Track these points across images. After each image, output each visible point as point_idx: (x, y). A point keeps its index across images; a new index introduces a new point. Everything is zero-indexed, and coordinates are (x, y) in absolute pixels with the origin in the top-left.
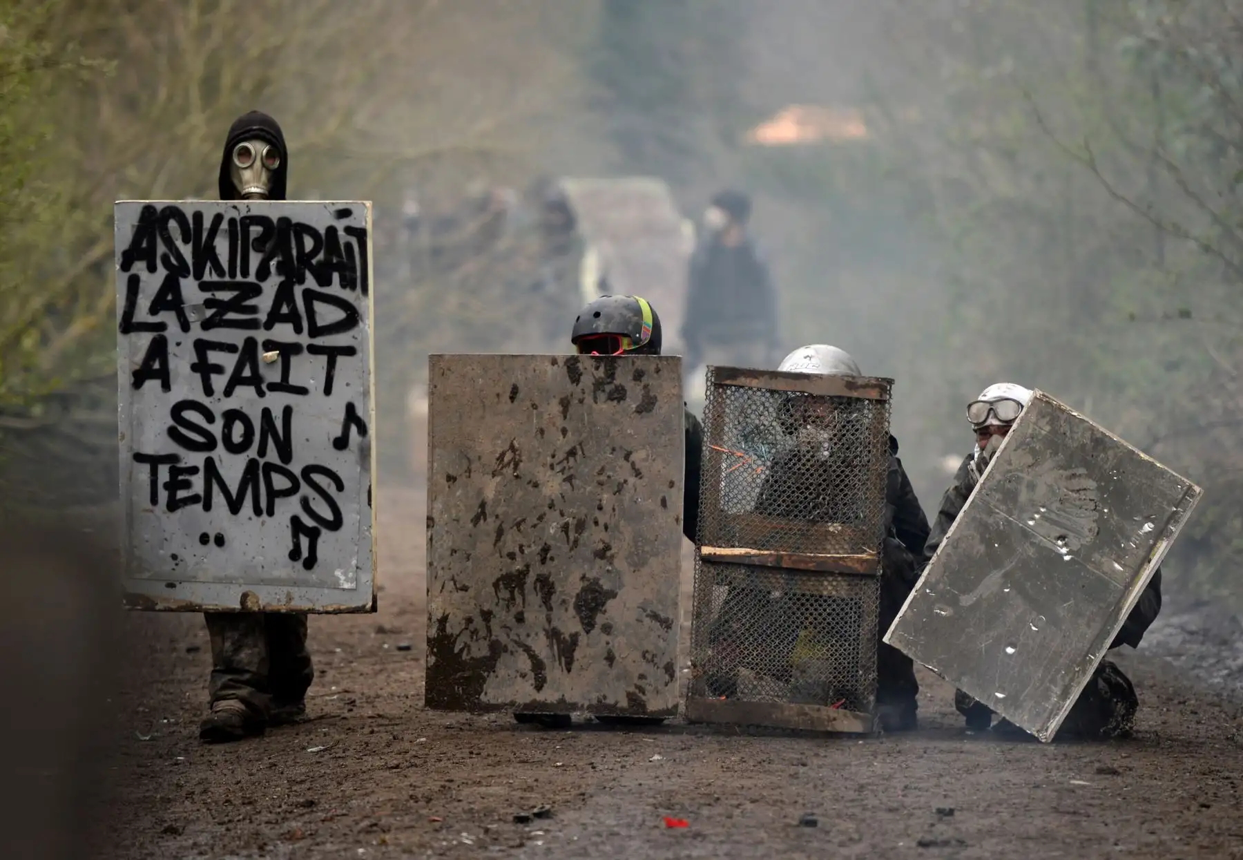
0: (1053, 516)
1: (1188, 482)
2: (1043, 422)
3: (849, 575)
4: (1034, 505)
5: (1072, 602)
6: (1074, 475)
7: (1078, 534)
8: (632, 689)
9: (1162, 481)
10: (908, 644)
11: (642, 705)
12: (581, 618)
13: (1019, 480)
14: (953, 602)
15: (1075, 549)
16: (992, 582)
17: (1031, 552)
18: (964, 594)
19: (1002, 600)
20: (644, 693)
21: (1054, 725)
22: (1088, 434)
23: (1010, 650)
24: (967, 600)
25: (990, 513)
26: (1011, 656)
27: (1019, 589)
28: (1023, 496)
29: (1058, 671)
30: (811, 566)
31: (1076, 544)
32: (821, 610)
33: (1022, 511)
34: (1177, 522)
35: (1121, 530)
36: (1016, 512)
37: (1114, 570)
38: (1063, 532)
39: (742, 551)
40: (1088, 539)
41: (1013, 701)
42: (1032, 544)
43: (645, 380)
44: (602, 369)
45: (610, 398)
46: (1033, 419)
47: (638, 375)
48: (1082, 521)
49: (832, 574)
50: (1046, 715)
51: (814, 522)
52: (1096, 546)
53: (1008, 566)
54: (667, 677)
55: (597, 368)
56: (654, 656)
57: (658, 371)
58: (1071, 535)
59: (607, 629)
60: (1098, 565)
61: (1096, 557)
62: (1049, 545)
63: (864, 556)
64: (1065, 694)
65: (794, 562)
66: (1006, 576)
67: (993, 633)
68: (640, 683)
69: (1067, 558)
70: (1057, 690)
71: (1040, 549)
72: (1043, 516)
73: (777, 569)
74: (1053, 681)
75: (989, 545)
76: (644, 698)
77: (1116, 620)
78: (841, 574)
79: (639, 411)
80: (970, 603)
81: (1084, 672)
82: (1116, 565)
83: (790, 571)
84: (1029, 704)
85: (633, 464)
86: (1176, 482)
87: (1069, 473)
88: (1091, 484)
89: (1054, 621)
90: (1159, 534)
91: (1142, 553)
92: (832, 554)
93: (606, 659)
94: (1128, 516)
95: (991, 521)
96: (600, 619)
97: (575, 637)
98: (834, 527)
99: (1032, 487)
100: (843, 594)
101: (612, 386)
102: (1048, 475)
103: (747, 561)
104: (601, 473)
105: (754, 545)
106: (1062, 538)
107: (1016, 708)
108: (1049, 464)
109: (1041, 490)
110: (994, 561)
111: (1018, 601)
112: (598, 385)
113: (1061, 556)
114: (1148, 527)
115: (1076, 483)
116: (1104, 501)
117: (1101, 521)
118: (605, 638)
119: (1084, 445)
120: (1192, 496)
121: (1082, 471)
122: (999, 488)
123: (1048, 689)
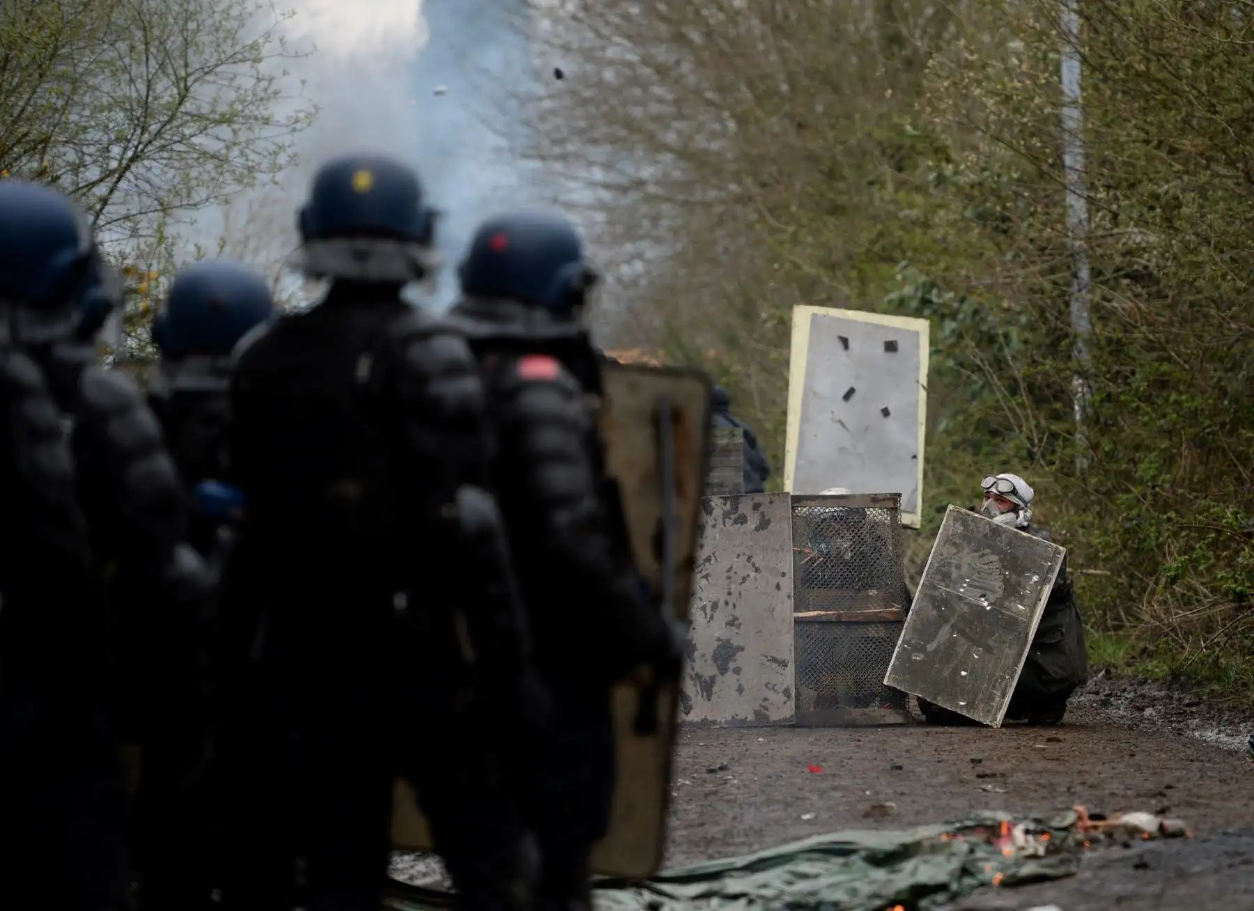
0: (975, 583)
1: (1054, 545)
2: (958, 525)
3: (885, 622)
4: (962, 578)
5: (997, 635)
6: (983, 555)
7: (993, 592)
8: (757, 708)
9: (1039, 548)
10: (899, 682)
11: (766, 717)
12: (718, 665)
13: (950, 564)
14: (922, 650)
15: (992, 601)
16: (945, 632)
17: (966, 609)
18: (929, 643)
19: (952, 643)
20: (767, 710)
21: (1000, 716)
22: (987, 527)
23: (963, 673)
24: (931, 647)
25: (935, 588)
26: (965, 677)
27: (962, 633)
28: (954, 574)
29: (996, 681)
30: (860, 619)
31: (992, 598)
32: (869, 646)
33: (955, 583)
34: (1053, 572)
35: (1019, 584)
36: (951, 585)
37: (1020, 611)
38: (983, 592)
39: (815, 613)
40: (1000, 593)
41: (971, 705)
42: (965, 603)
43: (761, 509)
44: (729, 503)
45: (736, 522)
46: (951, 523)
47: (756, 507)
48: (995, 583)
49: (873, 623)
50: (994, 710)
51: (859, 590)
52: (1005, 597)
53: (953, 621)
54: (785, 698)
55: (725, 504)
56: (775, 685)
57: (771, 502)
58: (988, 592)
59: (737, 671)
60: (1008, 609)
61: (1007, 603)
62: (976, 602)
63: (894, 609)
64: (1003, 696)
65: (849, 617)
66: (953, 627)
67: (952, 665)
68: (763, 704)
69: (988, 608)
70: (998, 693)
71: (970, 605)
72: (969, 585)
73: (839, 622)
74: (994, 687)
75: (938, 608)
76: (768, 713)
77: (1026, 641)
78: (880, 622)
79: (757, 529)
80: (933, 648)
81: (1012, 678)
82: (1020, 607)
83: (847, 623)
84: (981, 706)
85: (754, 565)
86: (1048, 546)
87: (980, 553)
88: (995, 558)
89: (989, 650)
90: (1044, 581)
91: (1034, 596)
92: (872, 610)
93: (737, 690)
94: (1021, 574)
95: (937, 593)
96: (732, 665)
97: (713, 679)
98: (873, 592)
99: (958, 567)
100: (882, 635)
101: (736, 515)
102: (967, 558)
103: (819, 620)
104: (729, 571)
105: (822, 608)
106: (983, 596)
107: (975, 709)
108: (966, 550)
109: (965, 568)
110: (943, 619)
111: (963, 641)
112: (726, 515)
113: (984, 608)
114: (1035, 578)
115: (986, 559)
116: (1005, 567)
117: (1006, 581)
118: (735, 677)
119: (985, 536)
120: (1059, 553)
121: (987, 551)
122: (938, 571)
123: (992, 693)
